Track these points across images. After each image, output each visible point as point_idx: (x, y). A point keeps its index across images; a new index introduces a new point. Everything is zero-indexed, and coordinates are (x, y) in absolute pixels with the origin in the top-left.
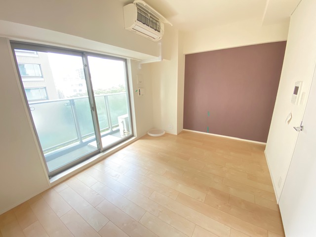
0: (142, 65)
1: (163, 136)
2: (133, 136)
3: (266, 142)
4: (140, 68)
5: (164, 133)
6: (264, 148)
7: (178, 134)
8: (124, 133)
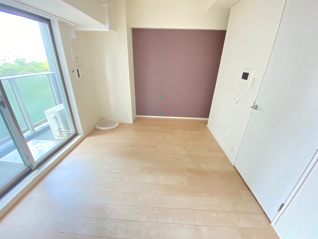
0: (77, 33)
1: (118, 127)
2: (76, 134)
3: (208, 118)
4: (74, 37)
5: (118, 124)
6: (206, 122)
7: (134, 122)
8: (61, 132)
